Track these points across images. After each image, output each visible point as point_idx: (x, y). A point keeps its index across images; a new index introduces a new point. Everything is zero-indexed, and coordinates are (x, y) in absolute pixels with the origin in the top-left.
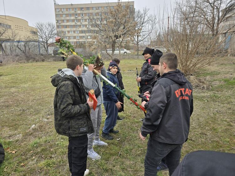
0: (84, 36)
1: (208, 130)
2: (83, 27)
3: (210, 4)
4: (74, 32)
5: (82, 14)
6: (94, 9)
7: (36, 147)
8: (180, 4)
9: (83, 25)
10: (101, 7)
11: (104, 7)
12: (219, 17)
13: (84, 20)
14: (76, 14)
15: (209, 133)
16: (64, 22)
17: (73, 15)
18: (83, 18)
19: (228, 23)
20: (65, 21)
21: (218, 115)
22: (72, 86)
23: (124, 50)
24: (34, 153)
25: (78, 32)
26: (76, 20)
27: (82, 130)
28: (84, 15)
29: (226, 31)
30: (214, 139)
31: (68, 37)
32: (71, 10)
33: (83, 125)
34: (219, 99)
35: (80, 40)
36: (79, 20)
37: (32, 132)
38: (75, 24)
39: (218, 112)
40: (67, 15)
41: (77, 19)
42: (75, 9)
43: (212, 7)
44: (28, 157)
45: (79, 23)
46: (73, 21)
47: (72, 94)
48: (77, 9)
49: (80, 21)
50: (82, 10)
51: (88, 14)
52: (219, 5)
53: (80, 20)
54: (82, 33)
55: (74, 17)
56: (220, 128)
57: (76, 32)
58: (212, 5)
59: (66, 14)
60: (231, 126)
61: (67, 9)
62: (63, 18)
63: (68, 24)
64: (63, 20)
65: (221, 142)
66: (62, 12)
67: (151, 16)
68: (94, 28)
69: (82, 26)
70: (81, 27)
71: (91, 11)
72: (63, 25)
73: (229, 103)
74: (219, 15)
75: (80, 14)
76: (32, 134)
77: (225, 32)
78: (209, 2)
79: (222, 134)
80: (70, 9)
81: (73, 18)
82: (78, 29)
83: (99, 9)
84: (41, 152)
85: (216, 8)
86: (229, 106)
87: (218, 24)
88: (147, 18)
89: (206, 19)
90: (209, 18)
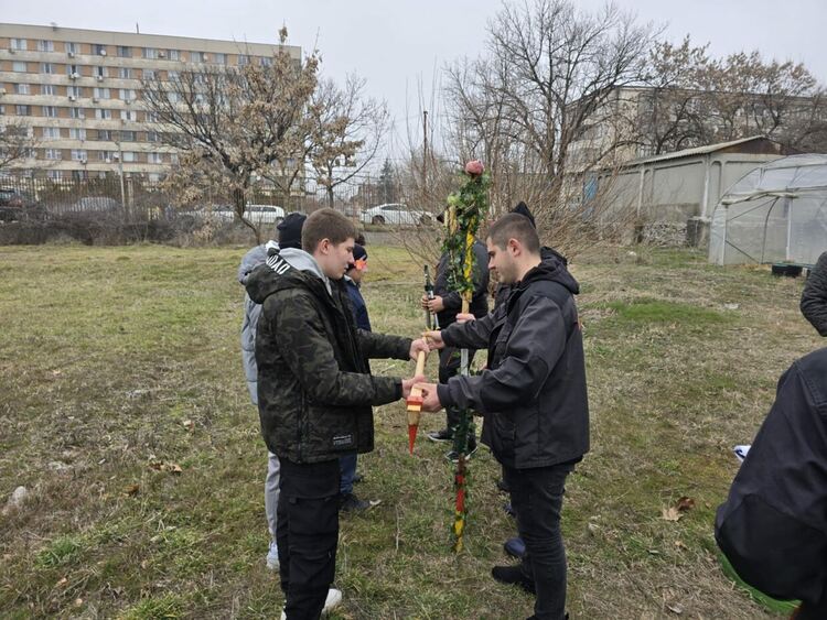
0: (106, 152)
1: (617, 444)
2: (103, 117)
3: (540, 84)
4: (65, 131)
5: (100, 69)
6: (151, 54)
7: (70, 563)
8: (458, 74)
9: (103, 110)
10: (179, 51)
11: (190, 52)
13: (107, 93)
14: (74, 67)
15: (623, 450)
16: (17, 92)
17: (58, 66)
18: (101, 85)
20: (24, 89)
21: (627, 403)
23: (275, 210)
24: (76, 587)
25: (83, 135)
26: (75, 88)
28: (106, 73)
30: (642, 466)
31: (37, 150)
32: (51, 47)
34: (615, 358)
35: (92, 167)
36: (86, 91)
37: (28, 512)
38: (69, 104)
39: (624, 395)
40: (33, 66)
41: (77, 84)
42: (68, 49)
43: (546, 94)
44: (56, 604)
45: (85, 102)
46: (60, 89)
48: (78, 49)
49: (92, 94)
50: (99, 54)
51: (126, 69)
52: (564, 90)
53: (92, 88)
54: (100, 138)
55: (67, 76)
56: (648, 436)
57: (73, 134)
58: (546, 89)
59: (27, 63)
60: (670, 427)
61: (32, 43)
62: (13, 77)
63: (37, 99)
64: (16, 84)
65: (659, 471)
66: (10, 51)
67: (372, 102)
68: (162, 126)
69: (98, 113)
70: (94, 116)
71: (136, 61)
72: (15, 102)
73: (642, 368)
75: (91, 66)
76: (27, 519)
77: (581, 170)
78: (536, 79)
79: (658, 450)
80: (46, 46)
81: (58, 78)
82: (79, 124)
83: (169, 58)
84: (105, 577)
85: (555, 98)
86: (646, 376)
88: (361, 108)
89: (531, 129)
90: (541, 127)
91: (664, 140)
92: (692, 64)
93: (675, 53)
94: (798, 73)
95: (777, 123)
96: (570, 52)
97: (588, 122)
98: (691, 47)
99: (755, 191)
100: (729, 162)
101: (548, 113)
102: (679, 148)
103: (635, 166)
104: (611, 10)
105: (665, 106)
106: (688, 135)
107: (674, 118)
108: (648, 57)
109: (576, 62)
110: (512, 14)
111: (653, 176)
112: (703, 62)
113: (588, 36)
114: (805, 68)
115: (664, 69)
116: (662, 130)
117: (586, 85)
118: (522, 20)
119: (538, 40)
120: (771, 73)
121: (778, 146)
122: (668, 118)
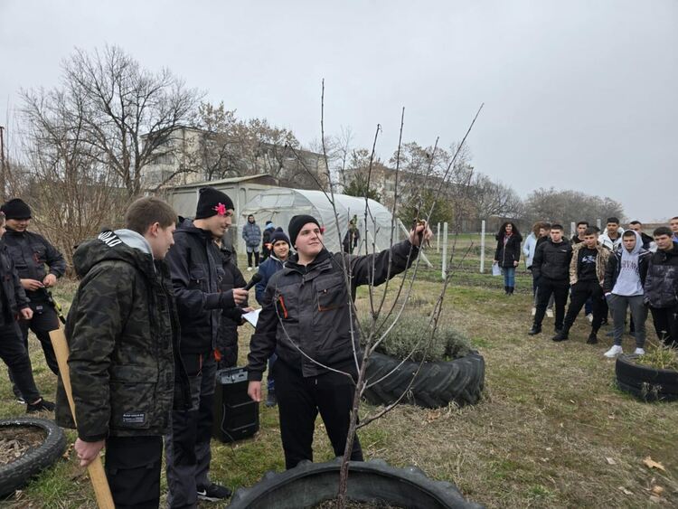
3: (114, 118)
8: (36, 101)
12: (137, 152)
19: (158, 168)
22: (132, 277)
27: (130, 420)
29: (156, 186)
33: (138, 405)
43: (119, 126)
47: (127, 300)
52: (135, 126)
58: (120, 123)
74: (137, 148)
77: (154, 187)
78: (110, 114)
85: (128, 130)
87: (137, 167)
89: (110, 152)
90: (117, 152)
91: (213, 171)
92: (226, 122)
93: (215, 112)
94: (290, 136)
96: (138, 97)
98: (225, 110)
99: (258, 208)
100: (250, 189)
101: (123, 142)
104: (167, 74)
108: (197, 111)
109: (143, 106)
110: (85, 60)
112: (234, 121)
113: (151, 89)
114: (293, 134)
115: (209, 121)
117: (153, 124)
118: (95, 66)
119: (110, 84)
120: (276, 134)
121: (277, 181)
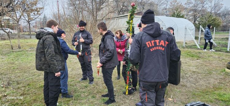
90: (90, 7)
91: (120, 12)
95: (143, 9)
97: (102, 6)
101: (92, 4)
102: (123, 14)
103: (114, 18)
105: (119, 3)
106: (125, 11)
107: (122, 7)
111: (118, 21)
116: (120, 9)
122: (120, 6)
